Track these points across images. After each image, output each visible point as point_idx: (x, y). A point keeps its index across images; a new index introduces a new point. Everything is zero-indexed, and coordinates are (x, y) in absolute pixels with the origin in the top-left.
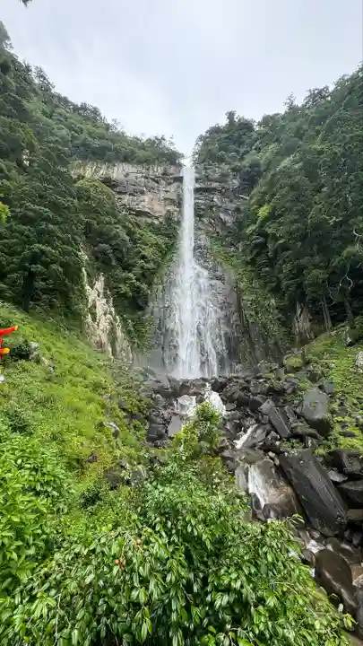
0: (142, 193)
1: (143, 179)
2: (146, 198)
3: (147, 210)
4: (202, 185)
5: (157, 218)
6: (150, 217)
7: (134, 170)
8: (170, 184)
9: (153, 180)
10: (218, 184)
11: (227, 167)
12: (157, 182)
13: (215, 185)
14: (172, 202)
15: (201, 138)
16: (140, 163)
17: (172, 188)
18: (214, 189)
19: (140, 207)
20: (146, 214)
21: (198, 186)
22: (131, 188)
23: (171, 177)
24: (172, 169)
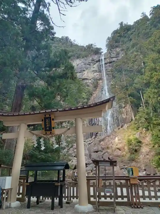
0: (84, 71)
1: (84, 65)
2: (86, 72)
3: (86, 77)
4: (108, 61)
5: (90, 80)
6: (87, 80)
7: (81, 62)
8: (95, 64)
9: (88, 64)
10: (115, 58)
11: (120, 49)
12: (90, 65)
13: (114, 59)
14: (96, 71)
15: (109, 38)
16: (83, 57)
17: (95, 66)
18: (114, 61)
19: (83, 77)
20: (86, 79)
22: (79, 70)
23: (95, 61)
24: (96, 57)
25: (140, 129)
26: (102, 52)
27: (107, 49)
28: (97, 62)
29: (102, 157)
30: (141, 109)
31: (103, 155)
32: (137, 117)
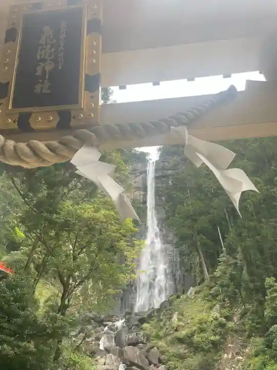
4: (160, 174)
8: (137, 177)
13: (170, 172)
14: (138, 189)
17: (139, 179)
18: (170, 175)
21: (157, 175)
23: (138, 171)
24: (139, 166)
25: (220, 297)
26: (150, 159)
27: (159, 155)
28: (141, 173)
29: (146, 357)
30: (223, 257)
31: (148, 351)
32: (218, 273)
